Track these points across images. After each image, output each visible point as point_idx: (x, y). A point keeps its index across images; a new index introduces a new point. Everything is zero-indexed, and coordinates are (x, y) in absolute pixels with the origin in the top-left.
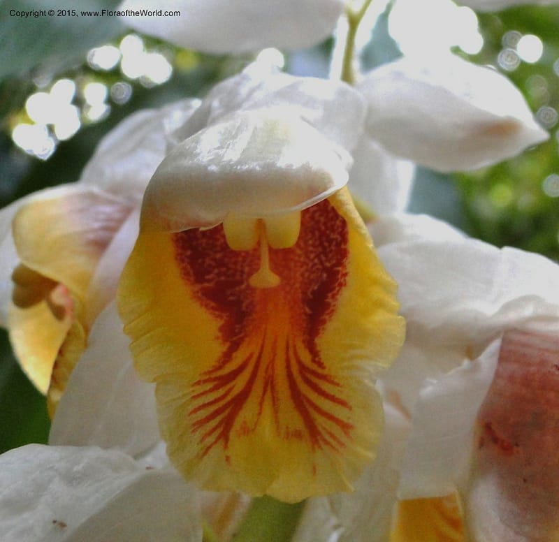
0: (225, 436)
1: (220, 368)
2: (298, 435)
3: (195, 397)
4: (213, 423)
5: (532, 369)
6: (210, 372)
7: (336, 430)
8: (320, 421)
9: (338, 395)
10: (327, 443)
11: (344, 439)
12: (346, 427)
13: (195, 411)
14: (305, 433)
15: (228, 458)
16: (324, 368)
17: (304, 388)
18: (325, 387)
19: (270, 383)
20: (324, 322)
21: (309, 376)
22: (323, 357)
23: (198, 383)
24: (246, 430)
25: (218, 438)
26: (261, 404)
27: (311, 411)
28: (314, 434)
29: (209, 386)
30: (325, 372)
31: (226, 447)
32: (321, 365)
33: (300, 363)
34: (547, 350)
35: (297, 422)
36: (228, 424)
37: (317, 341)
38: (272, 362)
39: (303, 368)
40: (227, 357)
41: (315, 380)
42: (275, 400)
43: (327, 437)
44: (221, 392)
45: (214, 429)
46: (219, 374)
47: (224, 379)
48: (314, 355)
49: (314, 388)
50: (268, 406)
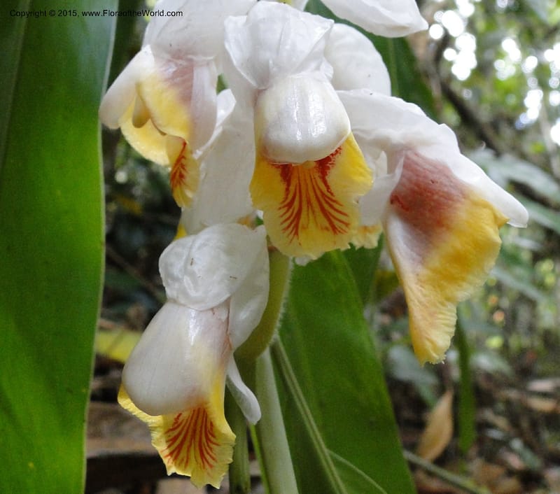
0: (296, 233)
1: (286, 198)
2: (327, 229)
3: (282, 216)
4: (290, 229)
5: (421, 179)
6: (284, 201)
7: (344, 227)
8: (336, 223)
9: (344, 211)
10: (339, 232)
11: (347, 230)
12: (347, 225)
13: (282, 224)
14: (330, 228)
15: (300, 244)
16: (334, 196)
17: (326, 206)
18: (336, 206)
19: (309, 202)
20: (328, 168)
21: (327, 199)
22: (333, 188)
23: (280, 208)
24: (304, 228)
25: (294, 234)
26: (308, 214)
27: (331, 218)
28: (334, 229)
29: (286, 209)
30: (334, 198)
31: (298, 239)
32: (332, 194)
33: (322, 192)
34: (428, 170)
35: (326, 224)
36: (297, 226)
37: (327, 178)
38: (307, 190)
39: (323, 194)
40: (287, 190)
41: (332, 203)
42: (313, 212)
43: (339, 229)
44: (291, 210)
45: (292, 231)
46: (288, 201)
47: (290, 205)
48: (328, 187)
49: (331, 206)
50: (311, 215)
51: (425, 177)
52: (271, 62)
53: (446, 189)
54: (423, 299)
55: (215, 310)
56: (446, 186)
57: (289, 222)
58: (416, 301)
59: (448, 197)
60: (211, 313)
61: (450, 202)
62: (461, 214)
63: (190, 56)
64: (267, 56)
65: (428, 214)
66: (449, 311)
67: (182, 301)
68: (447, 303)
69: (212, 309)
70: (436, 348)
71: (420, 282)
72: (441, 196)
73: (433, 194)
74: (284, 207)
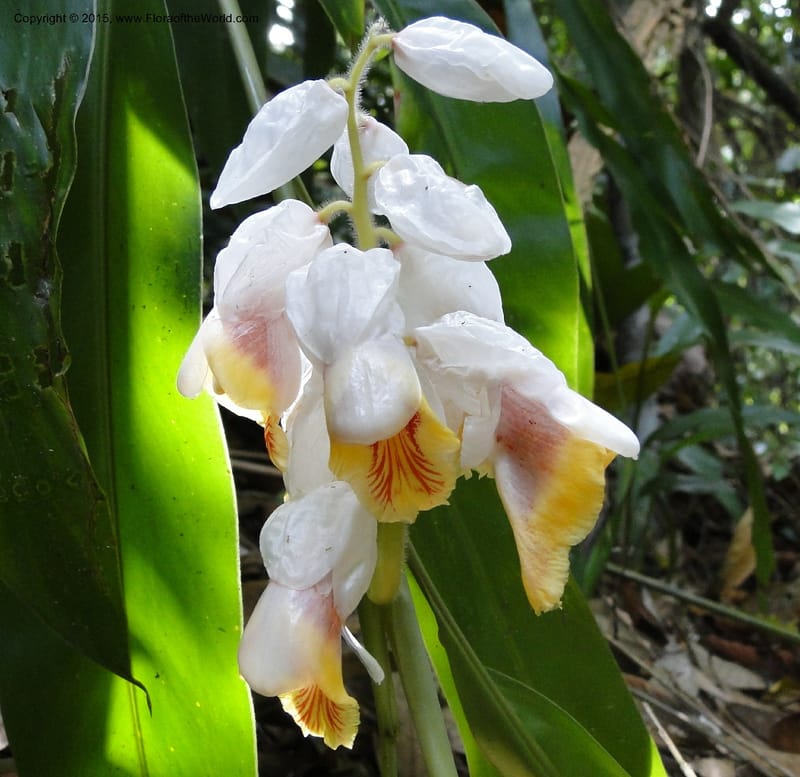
0: (389, 499)
1: (375, 464)
2: (421, 490)
3: (371, 485)
4: (382, 496)
5: (520, 420)
6: (372, 468)
7: (438, 486)
8: (429, 484)
9: (435, 471)
11: (441, 488)
12: (441, 483)
13: (373, 492)
14: (424, 490)
15: (394, 510)
16: (424, 456)
17: (417, 467)
18: (428, 466)
19: (399, 464)
20: (416, 426)
21: (418, 460)
22: (422, 448)
23: (369, 477)
24: (396, 492)
25: (387, 501)
26: (399, 478)
27: (423, 479)
28: (428, 490)
29: (375, 476)
30: (424, 458)
31: (392, 504)
32: (422, 454)
33: (411, 451)
34: (525, 409)
35: (419, 484)
36: (389, 492)
37: (415, 436)
38: (396, 451)
39: (413, 454)
40: (375, 454)
41: (422, 463)
42: (405, 474)
43: (434, 489)
44: (381, 476)
45: (384, 498)
46: (376, 468)
47: (379, 470)
48: (417, 446)
49: (423, 467)
50: (402, 476)
51: (524, 418)
52: (331, 335)
53: (544, 431)
54: (533, 547)
55: (318, 587)
56: (543, 427)
57: (380, 489)
58: (526, 551)
59: (548, 439)
60: (312, 590)
61: (550, 445)
62: (563, 457)
63: (260, 315)
64: (327, 326)
65: (531, 456)
66: (563, 556)
67: (283, 582)
68: (559, 548)
69: (314, 586)
70: (548, 597)
71: (530, 528)
72: (541, 439)
73: (532, 435)
74: (372, 474)
